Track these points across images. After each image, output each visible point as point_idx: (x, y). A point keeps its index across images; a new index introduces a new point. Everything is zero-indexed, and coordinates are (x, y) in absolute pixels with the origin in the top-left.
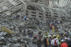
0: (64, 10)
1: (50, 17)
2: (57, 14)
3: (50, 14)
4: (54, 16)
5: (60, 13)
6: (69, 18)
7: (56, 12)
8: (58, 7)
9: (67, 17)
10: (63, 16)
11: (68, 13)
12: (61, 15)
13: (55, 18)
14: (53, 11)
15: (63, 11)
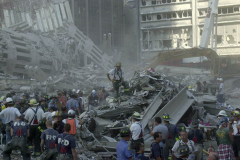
0: (49, 40)
1: (5, 60)
2: (28, 52)
3: (5, 51)
4: (19, 58)
5: (37, 48)
6: (65, 66)
7: (25, 45)
8: (30, 30)
9: (59, 62)
10: (47, 57)
11: (63, 51)
12: (41, 54)
13: (20, 63)
14: (15, 43)
15: (47, 45)
